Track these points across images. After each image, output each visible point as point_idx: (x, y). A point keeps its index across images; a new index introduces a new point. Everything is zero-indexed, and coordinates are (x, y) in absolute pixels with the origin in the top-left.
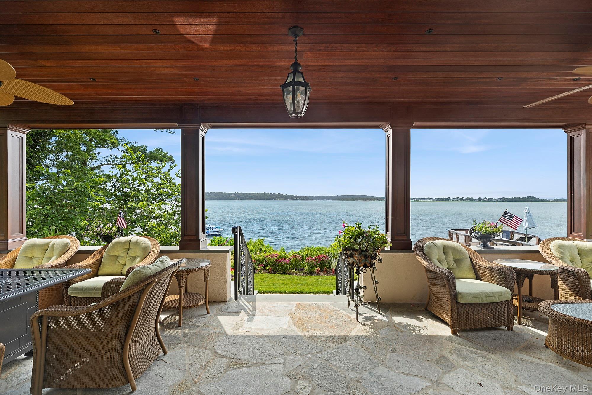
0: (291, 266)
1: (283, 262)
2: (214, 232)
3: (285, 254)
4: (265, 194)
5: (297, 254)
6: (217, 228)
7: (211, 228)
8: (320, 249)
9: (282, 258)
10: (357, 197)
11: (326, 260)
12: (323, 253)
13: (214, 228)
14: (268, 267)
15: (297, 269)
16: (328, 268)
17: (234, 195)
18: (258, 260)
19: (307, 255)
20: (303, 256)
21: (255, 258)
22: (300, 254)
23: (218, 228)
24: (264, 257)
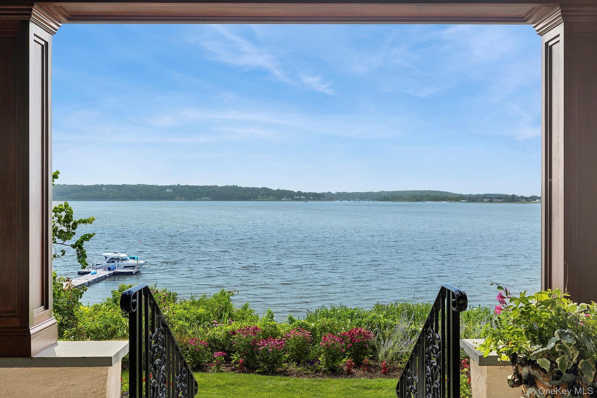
0: (287, 356)
1: (270, 345)
2: (125, 267)
3: (275, 327)
4: (235, 188)
5: (302, 327)
6: (131, 258)
7: (118, 259)
8: (352, 314)
9: (268, 335)
10: (424, 194)
11: (368, 342)
12: (359, 325)
13: (126, 260)
14: (235, 357)
15: (302, 361)
16: (371, 359)
17: (171, 190)
18: (214, 341)
19: (323, 329)
20: (314, 330)
21: (207, 335)
22: (307, 327)
23: (134, 258)
24: (226, 332)
